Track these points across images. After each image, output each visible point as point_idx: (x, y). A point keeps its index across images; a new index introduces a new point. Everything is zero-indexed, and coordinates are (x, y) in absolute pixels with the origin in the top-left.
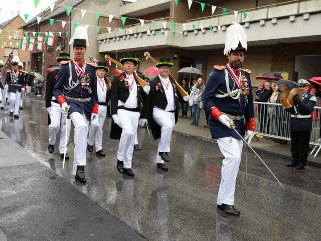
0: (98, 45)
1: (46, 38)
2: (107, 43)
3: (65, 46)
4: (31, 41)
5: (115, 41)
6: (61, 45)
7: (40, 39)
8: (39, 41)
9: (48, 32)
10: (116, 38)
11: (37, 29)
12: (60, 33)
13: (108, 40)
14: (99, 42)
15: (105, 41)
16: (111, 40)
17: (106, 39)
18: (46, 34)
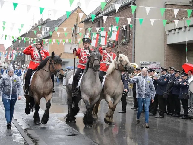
0: (166, 36)
1: (109, 33)
2: (176, 33)
3: (129, 40)
4: (93, 36)
5: (185, 31)
6: (126, 38)
7: (103, 33)
8: (102, 36)
9: (112, 26)
10: (186, 27)
11: (99, 22)
12: (124, 27)
13: (177, 30)
14: (167, 33)
15: (173, 31)
16: (180, 30)
17: (175, 30)
18: (110, 28)
